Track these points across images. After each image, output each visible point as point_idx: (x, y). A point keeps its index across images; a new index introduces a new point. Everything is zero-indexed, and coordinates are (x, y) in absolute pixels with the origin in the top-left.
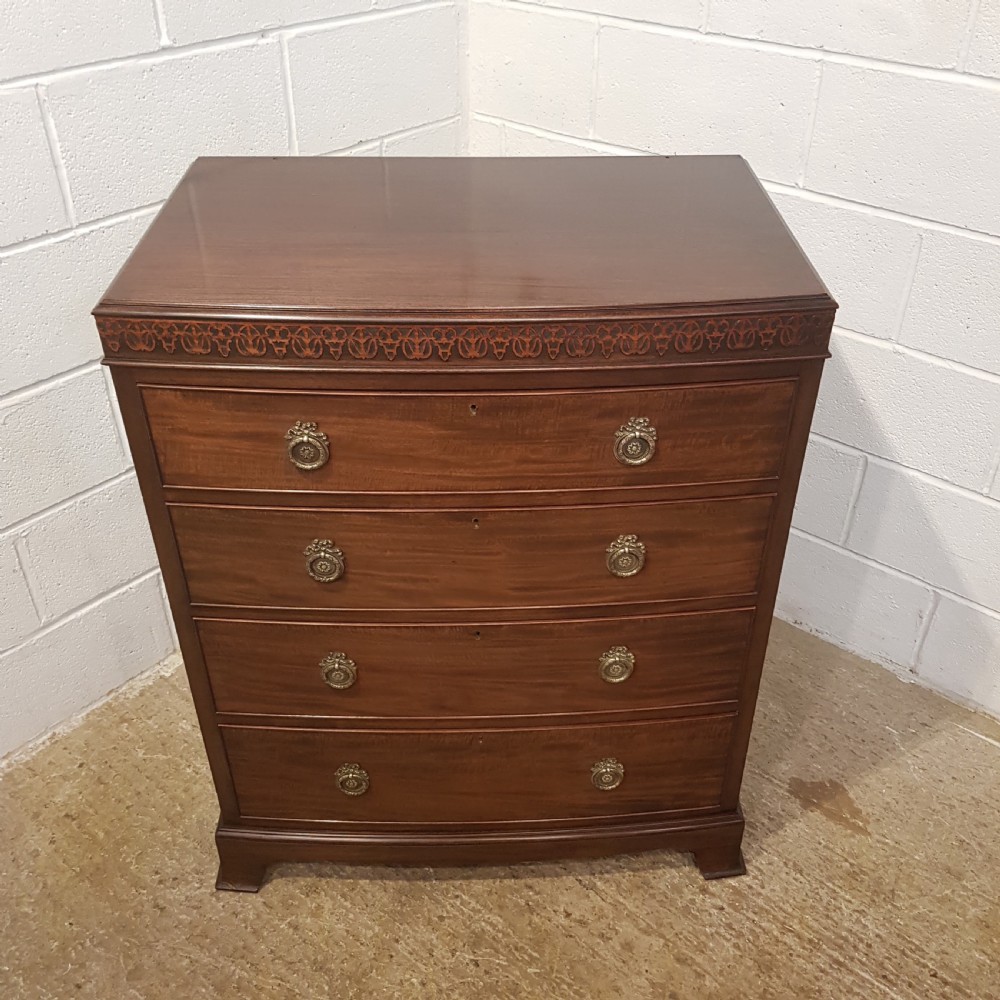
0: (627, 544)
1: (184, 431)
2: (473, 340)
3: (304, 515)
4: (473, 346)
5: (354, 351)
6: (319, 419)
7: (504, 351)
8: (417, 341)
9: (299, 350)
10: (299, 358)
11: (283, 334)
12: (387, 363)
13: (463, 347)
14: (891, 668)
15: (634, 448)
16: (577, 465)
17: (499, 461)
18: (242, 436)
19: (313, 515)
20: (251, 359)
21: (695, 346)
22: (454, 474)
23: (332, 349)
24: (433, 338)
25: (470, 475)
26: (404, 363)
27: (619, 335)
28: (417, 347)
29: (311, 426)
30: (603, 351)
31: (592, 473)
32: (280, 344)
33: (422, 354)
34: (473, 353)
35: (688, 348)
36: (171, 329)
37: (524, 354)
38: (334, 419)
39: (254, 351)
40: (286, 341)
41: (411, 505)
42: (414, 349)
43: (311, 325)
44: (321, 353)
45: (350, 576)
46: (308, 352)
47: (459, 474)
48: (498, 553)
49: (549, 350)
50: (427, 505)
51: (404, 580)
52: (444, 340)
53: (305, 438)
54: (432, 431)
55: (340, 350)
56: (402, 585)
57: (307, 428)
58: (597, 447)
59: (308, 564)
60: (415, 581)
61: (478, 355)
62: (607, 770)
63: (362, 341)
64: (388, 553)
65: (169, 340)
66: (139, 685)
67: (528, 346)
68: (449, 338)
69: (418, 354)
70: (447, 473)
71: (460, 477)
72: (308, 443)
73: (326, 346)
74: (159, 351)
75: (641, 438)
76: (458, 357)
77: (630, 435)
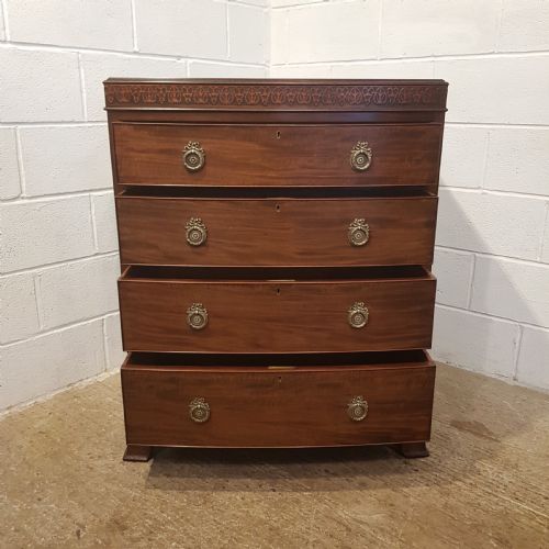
1: (132, 150)
2: (278, 94)
4: (279, 97)
5: (223, 100)
6: (201, 140)
7: (293, 100)
8: (252, 94)
9: (197, 99)
10: (196, 103)
11: (190, 91)
12: (238, 107)
13: (274, 98)
14: (503, 379)
16: (332, 171)
17: (291, 167)
18: (162, 151)
20: (174, 105)
22: (267, 175)
23: (212, 99)
24: (260, 93)
25: (277, 175)
26: (246, 106)
27: (347, 93)
28: (252, 97)
29: (197, 144)
30: (340, 102)
31: (339, 176)
32: (187, 96)
33: (254, 101)
34: (278, 101)
35: (379, 102)
36: (138, 89)
37: (302, 102)
38: (208, 140)
39: (176, 100)
40: (191, 95)
42: (250, 99)
43: (204, 86)
44: (207, 101)
46: (201, 100)
47: (270, 175)
49: (314, 100)
52: (265, 94)
53: (193, 151)
54: (257, 147)
55: (216, 99)
57: (194, 145)
58: (341, 160)
59: (187, 234)
61: (280, 102)
63: (227, 94)
65: (136, 95)
66: (84, 384)
67: (304, 97)
68: (267, 93)
69: (252, 101)
70: (264, 174)
71: (270, 177)
72: (195, 154)
73: (209, 98)
74: (132, 102)
75: (364, 154)
76: (271, 103)
77: (358, 152)
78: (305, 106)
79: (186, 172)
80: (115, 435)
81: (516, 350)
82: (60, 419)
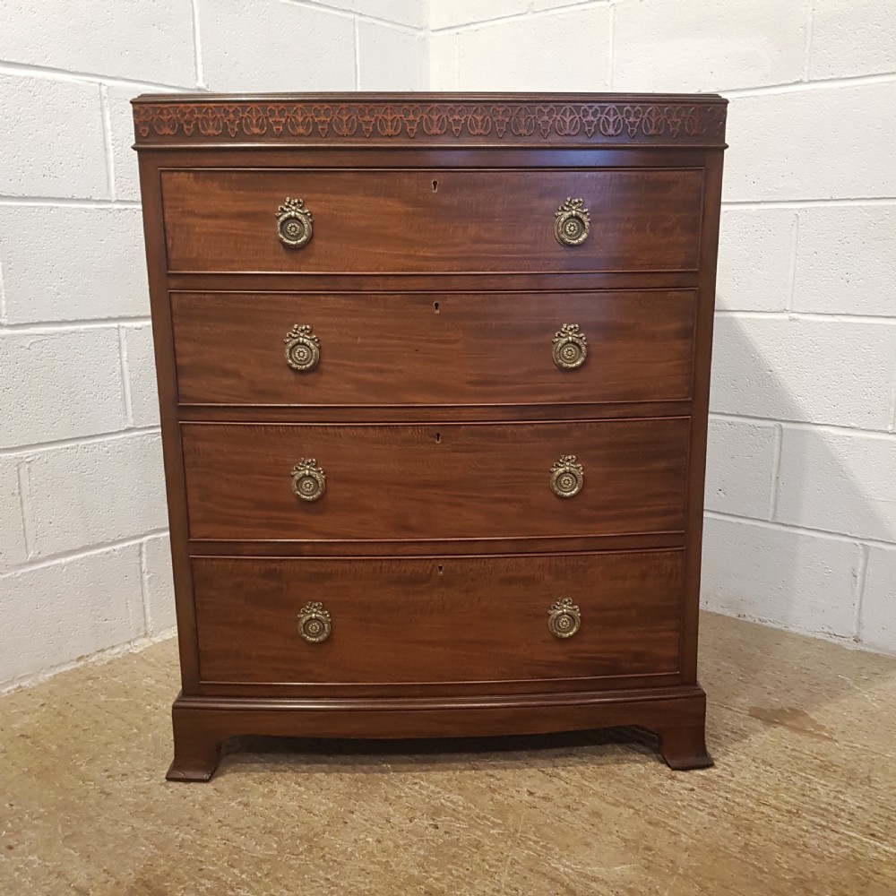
0: (570, 333)
1: (192, 213)
2: (435, 118)
3: (287, 297)
4: (435, 123)
5: (338, 127)
6: (306, 196)
7: (460, 128)
8: (389, 118)
9: (293, 128)
10: (293, 136)
11: (282, 112)
12: (364, 140)
13: (427, 124)
14: (835, 640)
15: (571, 227)
16: (524, 247)
17: (456, 241)
18: (242, 216)
19: (295, 298)
20: (253, 138)
21: (616, 130)
22: (417, 253)
23: (320, 127)
24: (403, 116)
25: (432, 255)
26: (379, 139)
27: (554, 116)
28: (389, 124)
29: (299, 203)
30: (542, 131)
31: (537, 255)
32: (277, 123)
33: (393, 131)
34: (435, 130)
35: (611, 131)
36: (192, 112)
37: (476, 131)
38: (318, 196)
39: (256, 130)
40: (283, 120)
41: (381, 288)
42: (387, 126)
43: (305, 104)
44: (311, 130)
45: (324, 367)
46: (301, 130)
47: (422, 254)
48: (455, 342)
49: (498, 128)
50: (394, 288)
51: (371, 370)
52: (411, 117)
53: (293, 213)
54: (401, 208)
55: (326, 127)
56: (370, 377)
57: (295, 204)
58: (539, 228)
59: (288, 351)
60: (381, 371)
61: (439, 132)
62: (564, 614)
63: (345, 118)
64: (359, 340)
65: (188, 123)
66: (107, 656)
67: (480, 124)
68: (416, 116)
69: (390, 131)
70: (412, 252)
71: (423, 257)
72: (296, 218)
73: (315, 124)
74: (180, 134)
75: (577, 217)
76: (423, 133)
77: (567, 215)
78: (481, 139)
79: (282, 249)
80: (156, 740)
81: (858, 588)
82: (59, 714)
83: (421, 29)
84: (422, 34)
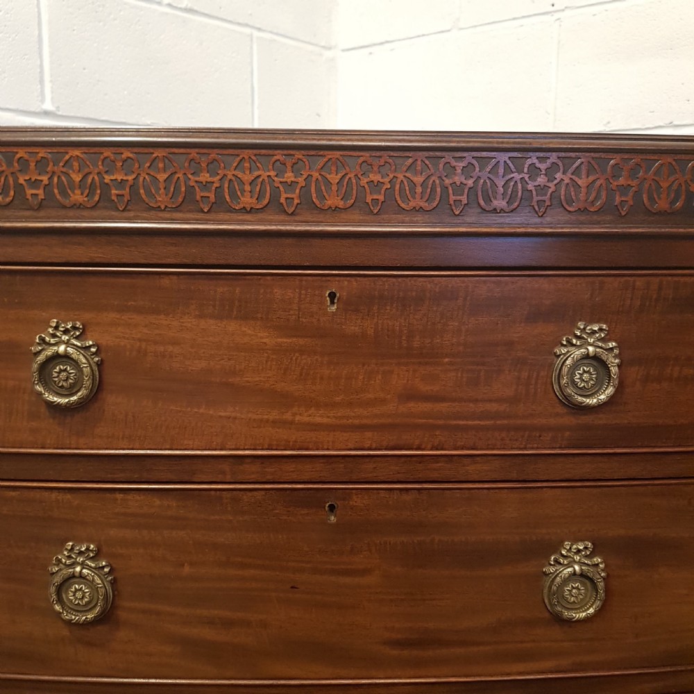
0: (577, 558)
2: (334, 178)
3: (54, 495)
4: (334, 188)
5: (148, 192)
6: (88, 316)
7: (381, 198)
8: (247, 177)
9: (64, 193)
10: (64, 207)
11: (41, 164)
12: (200, 216)
13: (318, 190)
15: (585, 375)
16: (494, 407)
17: (371, 396)
19: (69, 496)
21: (673, 202)
22: (298, 418)
23: (114, 192)
24: (272, 173)
25: (325, 420)
26: (227, 216)
27: (559, 176)
28: (248, 188)
29: (74, 328)
30: (534, 203)
31: (519, 422)
32: (35, 184)
33: (254, 201)
34: (333, 201)
35: (662, 204)
37: (412, 204)
38: (113, 315)
40: (45, 179)
41: (228, 478)
42: (243, 191)
43: (85, 149)
44: (97, 198)
45: (122, 615)
46: (77, 197)
47: (306, 419)
48: (365, 572)
49: (452, 198)
50: (253, 477)
51: (211, 622)
52: (289, 176)
53: (62, 348)
54: (267, 338)
55: (126, 192)
56: (208, 633)
57: (66, 332)
58: (525, 374)
59: (53, 589)
60: (228, 624)
61: (341, 204)
63: (162, 177)
64: (187, 570)
67: (419, 190)
68: (297, 173)
69: (247, 200)
70: (288, 416)
71: (309, 424)
72: (66, 357)
73: (105, 187)
75: (596, 358)
76: (309, 206)
77: (578, 353)
78: (419, 218)
79: (43, 409)
83: (329, 48)
84: (328, 54)
